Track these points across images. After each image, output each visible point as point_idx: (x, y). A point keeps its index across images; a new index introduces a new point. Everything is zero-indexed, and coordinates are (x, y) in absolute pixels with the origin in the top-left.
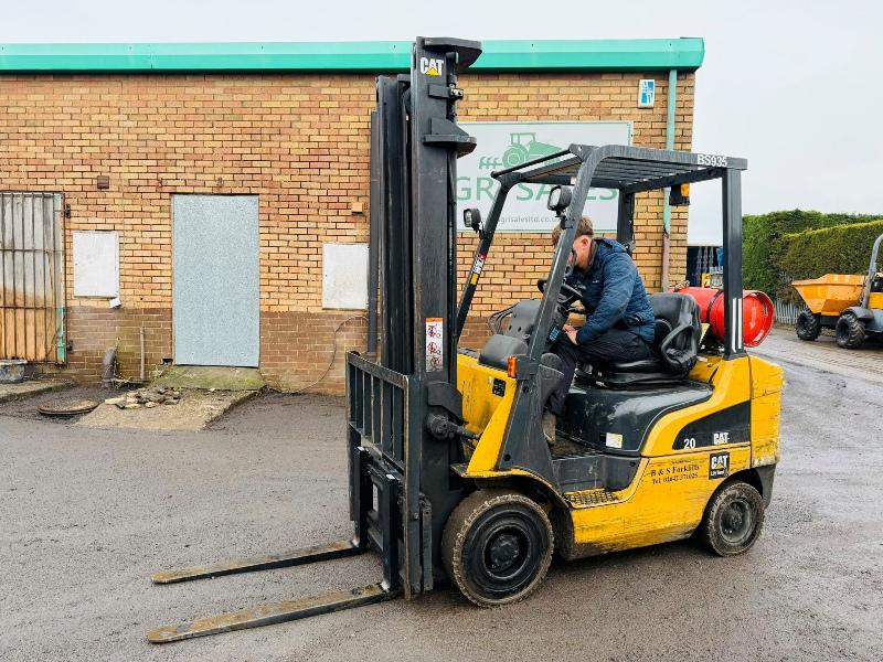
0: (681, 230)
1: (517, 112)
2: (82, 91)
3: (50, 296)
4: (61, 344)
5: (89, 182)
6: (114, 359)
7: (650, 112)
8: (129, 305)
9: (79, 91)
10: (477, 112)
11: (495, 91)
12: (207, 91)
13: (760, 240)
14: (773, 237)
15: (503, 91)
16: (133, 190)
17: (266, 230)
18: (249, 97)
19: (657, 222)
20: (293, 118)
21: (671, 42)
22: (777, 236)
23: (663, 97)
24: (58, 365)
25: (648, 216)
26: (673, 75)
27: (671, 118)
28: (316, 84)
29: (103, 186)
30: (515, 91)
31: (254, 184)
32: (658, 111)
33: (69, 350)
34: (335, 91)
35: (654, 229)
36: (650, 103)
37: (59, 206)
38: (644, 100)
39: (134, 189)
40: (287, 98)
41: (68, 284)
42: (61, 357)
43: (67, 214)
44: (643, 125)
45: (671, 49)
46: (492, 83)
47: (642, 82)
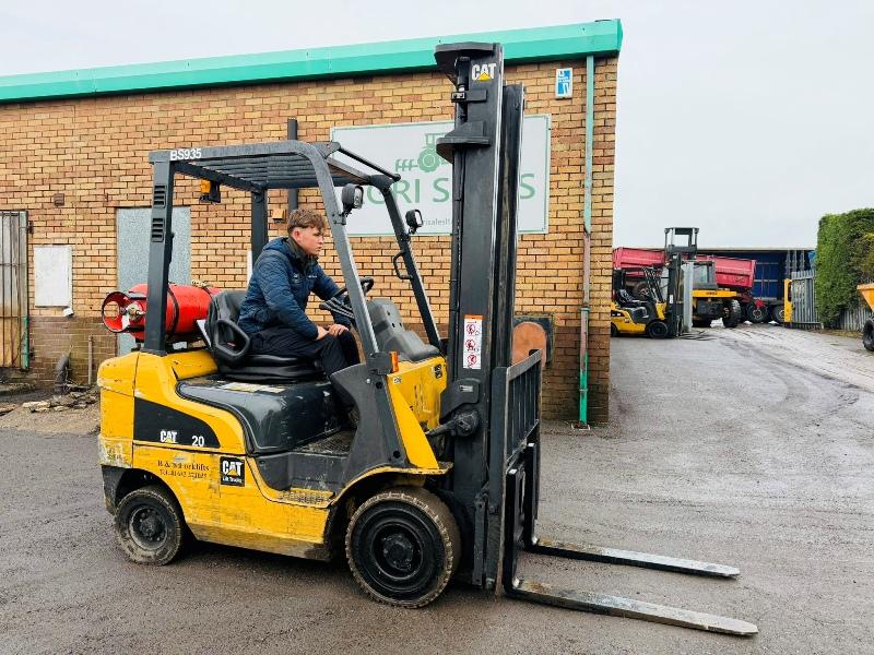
0: (605, 228)
1: (431, 111)
2: (43, 116)
3: (16, 307)
4: (25, 350)
5: (48, 200)
6: (67, 365)
7: (569, 103)
8: (80, 314)
9: (41, 116)
10: (393, 114)
11: (409, 91)
12: (146, 109)
13: (841, 242)
14: (854, 237)
15: (417, 91)
16: (82, 206)
17: (196, 240)
18: (181, 113)
19: (578, 221)
20: (220, 131)
21: (584, 27)
22: (858, 236)
23: (581, 87)
24: (22, 370)
25: (568, 214)
26: (590, 62)
27: (590, 108)
28: (240, 96)
29: (59, 204)
30: (429, 90)
31: (186, 195)
32: (577, 101)
33: (31, 356)
34: (259, 101)
35: (576, 229)
36: (568, 94)
37: (24, 224)
38: (561, 91)
39: (84, 205)
40: (214, 111)
41: (31, 295)
42: (25, 363)
43: (30, 230)
44: (563, 117)
45: (584, 34)
46: (405, 84)
47: (558, 71)
